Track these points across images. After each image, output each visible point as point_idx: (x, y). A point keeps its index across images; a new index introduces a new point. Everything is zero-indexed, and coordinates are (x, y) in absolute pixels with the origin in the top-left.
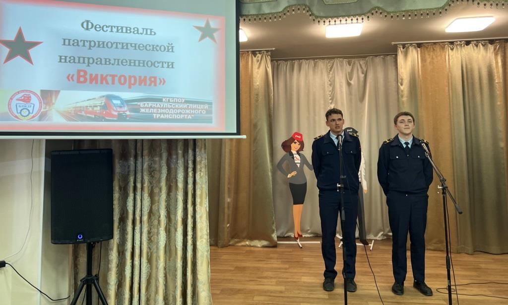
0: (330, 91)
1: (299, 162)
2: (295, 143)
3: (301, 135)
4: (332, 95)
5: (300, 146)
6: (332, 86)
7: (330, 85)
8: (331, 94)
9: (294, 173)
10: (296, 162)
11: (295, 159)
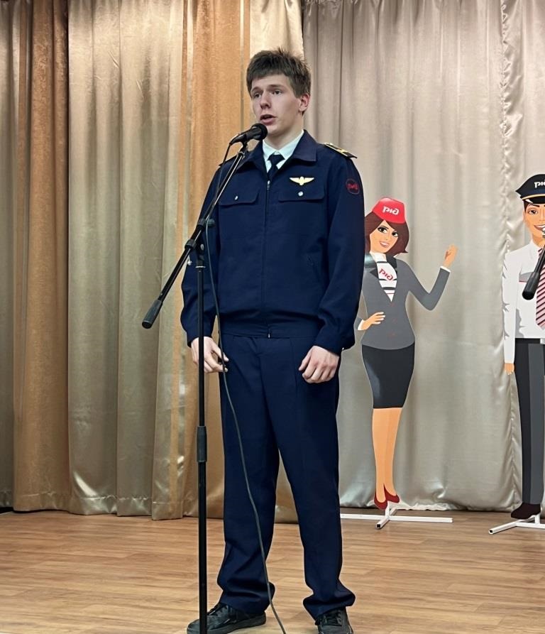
0: (506, 74)
1: (393, 284)
2: (383, 229)
3: (400, 207)
4: (512, 86)
5: (395, 239)
6: (513, 57)
7: (508, 55)
8: (512, 81)
9: (377, 318)
10: (383, 284)
11: (381, 276)
